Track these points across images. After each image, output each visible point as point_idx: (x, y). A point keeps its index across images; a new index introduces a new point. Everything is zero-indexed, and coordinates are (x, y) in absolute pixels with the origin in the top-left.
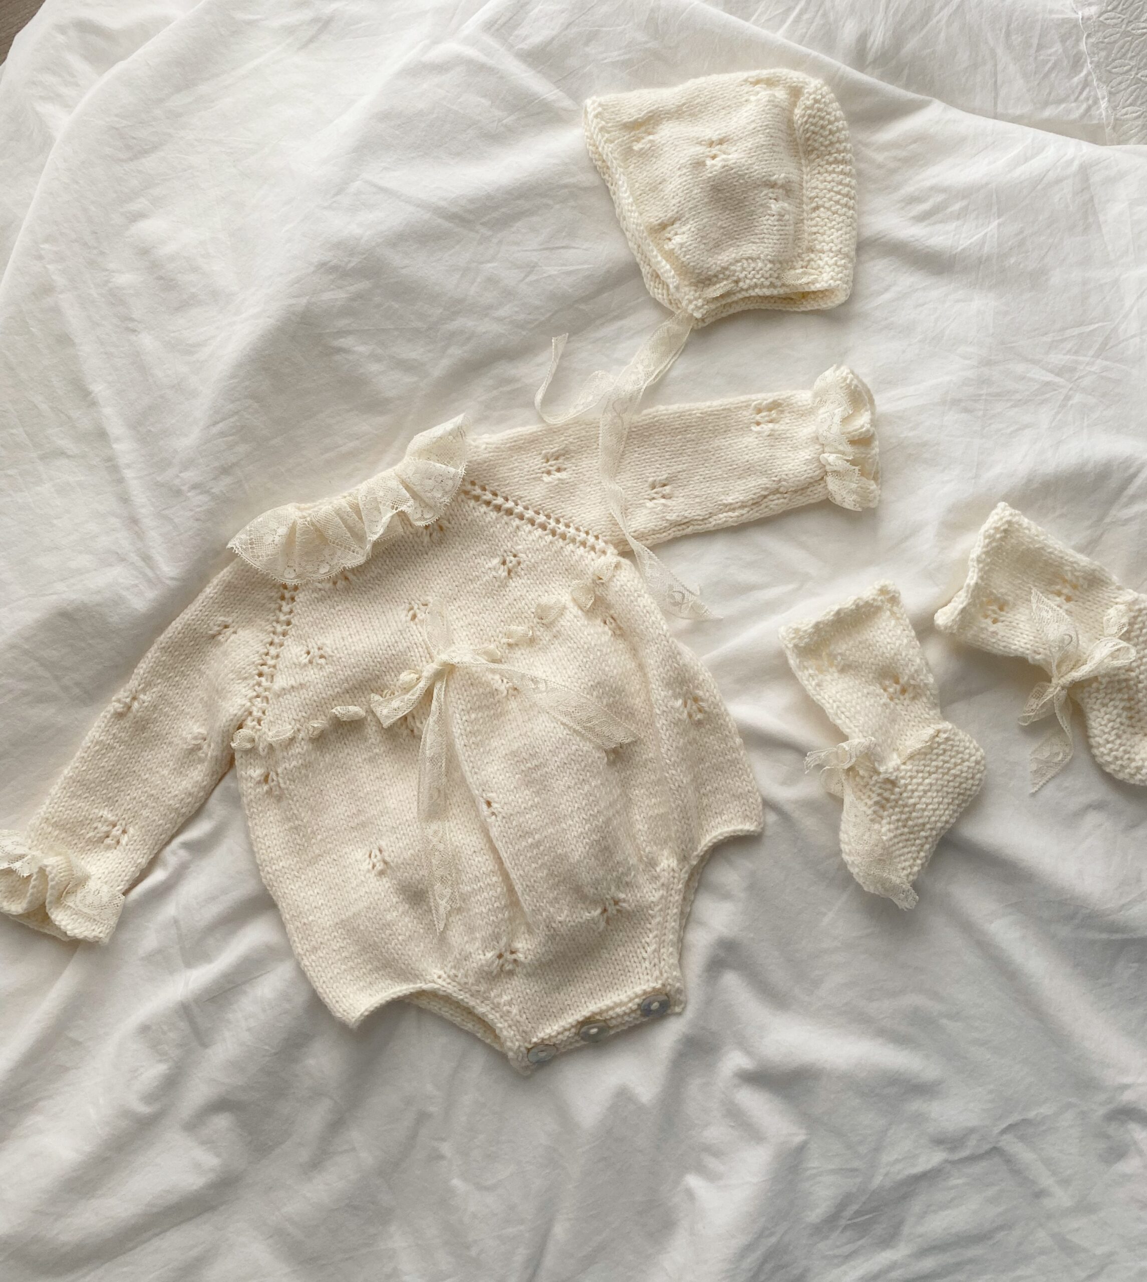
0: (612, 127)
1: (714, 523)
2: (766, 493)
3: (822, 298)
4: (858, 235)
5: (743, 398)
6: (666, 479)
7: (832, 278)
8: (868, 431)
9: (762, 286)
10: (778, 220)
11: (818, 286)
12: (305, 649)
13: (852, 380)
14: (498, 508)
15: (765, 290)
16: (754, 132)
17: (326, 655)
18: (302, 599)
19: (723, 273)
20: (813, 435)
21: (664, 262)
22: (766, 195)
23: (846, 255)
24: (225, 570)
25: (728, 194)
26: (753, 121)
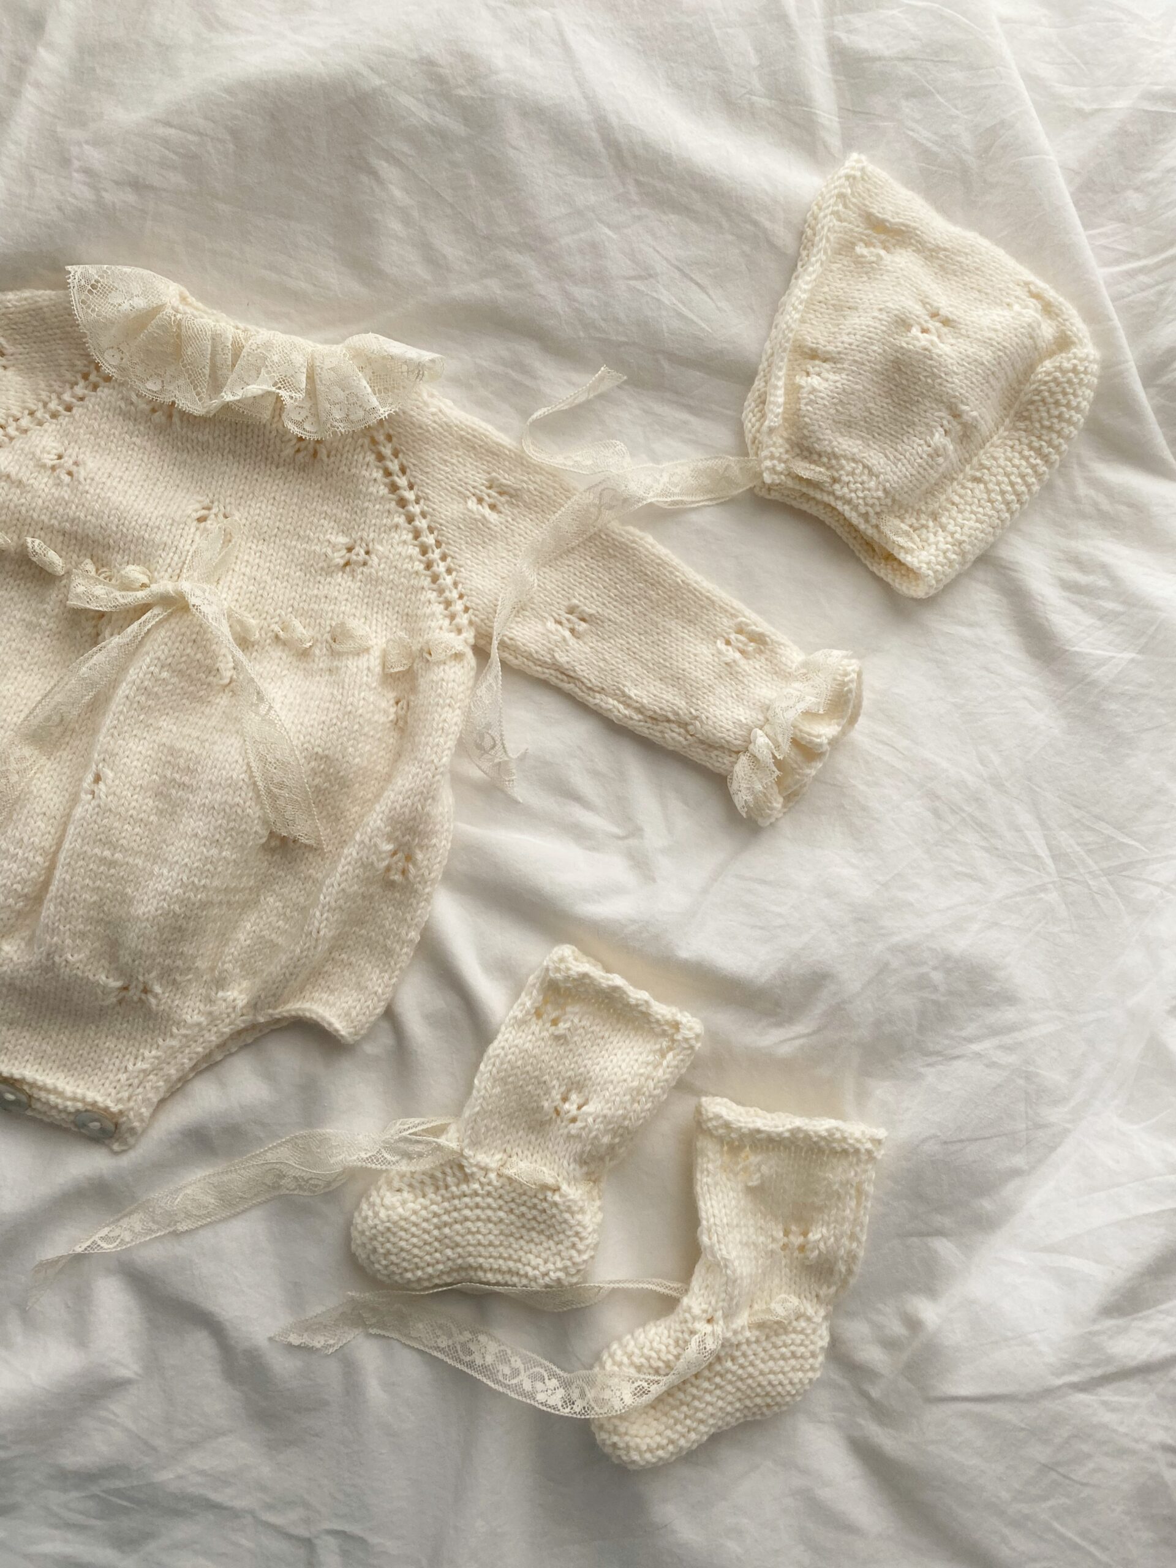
0: (854, 204)
1: (597, 701)
2: (672, 717)
3: (903, 575)
4: (993, 546)
5: (737, 604)
6: (591, 615)
7: (928, 563)
8: (821, 745)
9: (855, 508)
10: (929, 455)
11: (908, 559)
12: (61, 450)
13: (851, 681)
14: (394, 488)
15: (854, 514)
16: (987, 343)
17: (75, 475)
18: (103, 396)
19: (829, 459)
20: (767, 702)
21: (781, 392)
22: (941, 418)
23: (963, 554)
24: (48, 292)
25: (904, 382)
26: (996, 330)
